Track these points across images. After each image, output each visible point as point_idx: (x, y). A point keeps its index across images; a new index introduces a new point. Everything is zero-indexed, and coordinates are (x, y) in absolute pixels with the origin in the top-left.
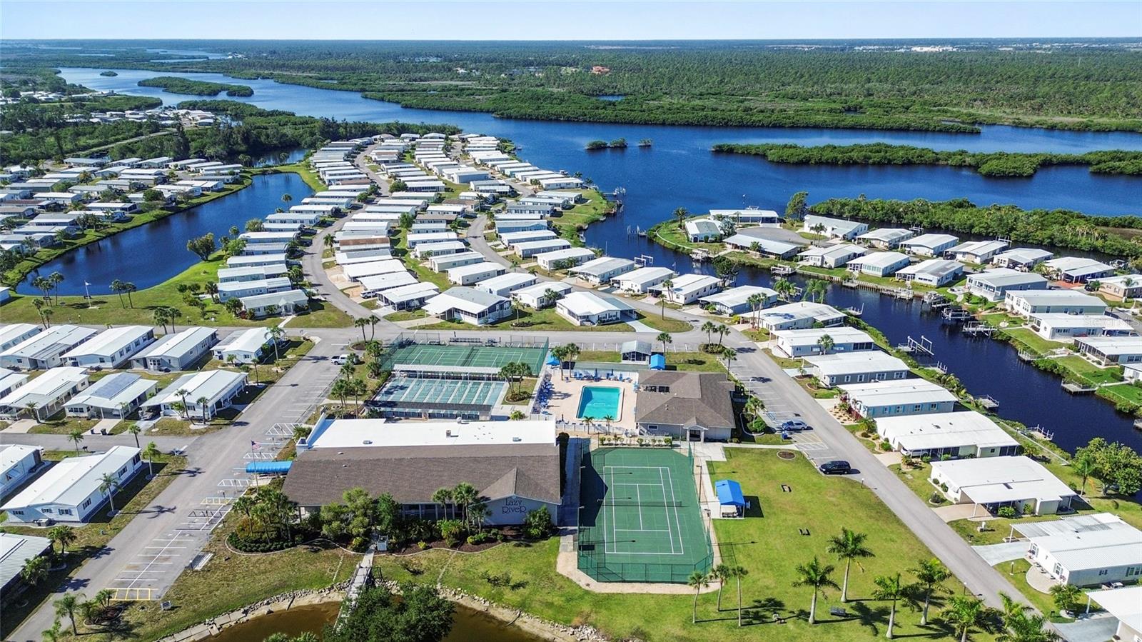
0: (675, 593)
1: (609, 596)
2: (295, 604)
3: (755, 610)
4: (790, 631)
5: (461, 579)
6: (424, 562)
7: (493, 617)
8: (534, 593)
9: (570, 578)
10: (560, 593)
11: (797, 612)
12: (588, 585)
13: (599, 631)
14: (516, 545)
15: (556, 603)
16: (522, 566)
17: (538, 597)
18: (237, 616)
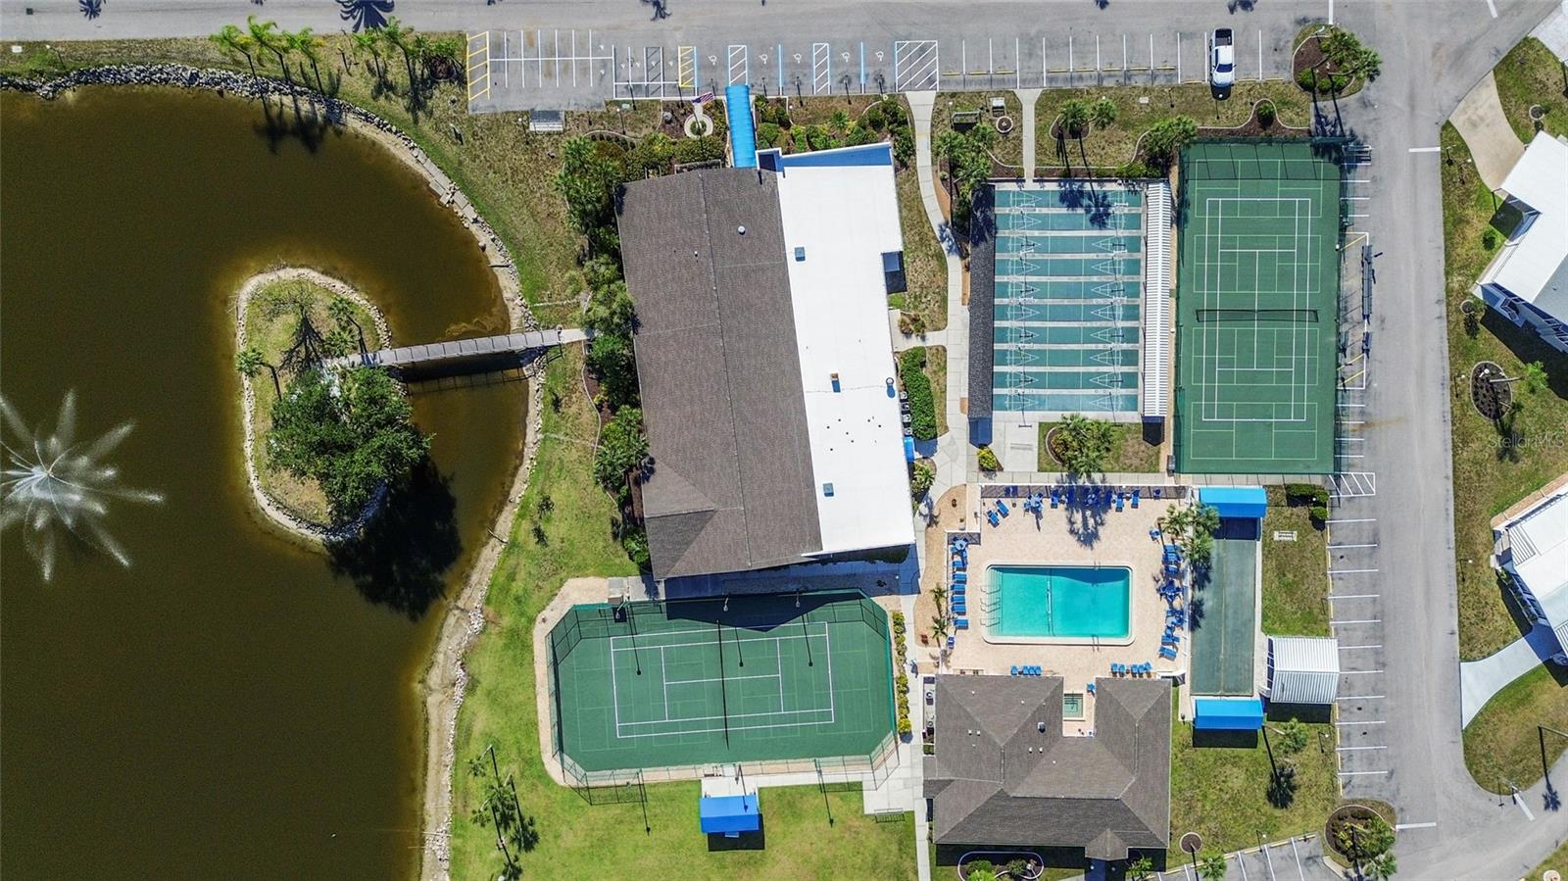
0: (540, 724)
1: (527, 647)
2: (498, 271)
3: (517, 816)
4: (488, 852)
5: (549, 463)
6: (574, 409)
7: (500, 511)
8: (532, 557)
9: (556, 598)
10: (530, 587)
11: (517, 864)
12: (544, 620)
13: (478, 636)
14: (614, 523)
15: (514, 584)
16: (575, 534)
17: (523, 561)
18: (469, 213)
